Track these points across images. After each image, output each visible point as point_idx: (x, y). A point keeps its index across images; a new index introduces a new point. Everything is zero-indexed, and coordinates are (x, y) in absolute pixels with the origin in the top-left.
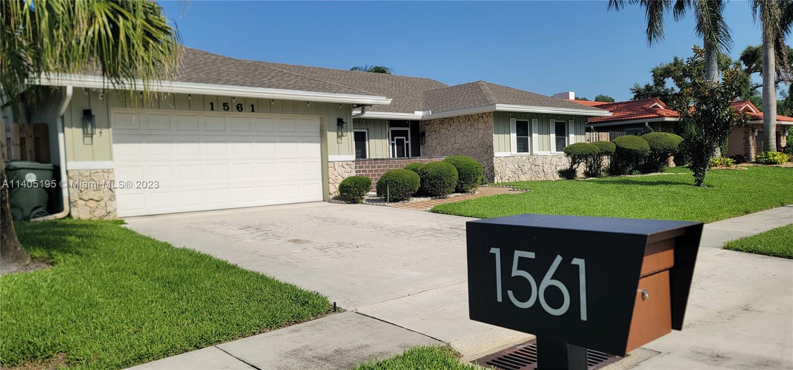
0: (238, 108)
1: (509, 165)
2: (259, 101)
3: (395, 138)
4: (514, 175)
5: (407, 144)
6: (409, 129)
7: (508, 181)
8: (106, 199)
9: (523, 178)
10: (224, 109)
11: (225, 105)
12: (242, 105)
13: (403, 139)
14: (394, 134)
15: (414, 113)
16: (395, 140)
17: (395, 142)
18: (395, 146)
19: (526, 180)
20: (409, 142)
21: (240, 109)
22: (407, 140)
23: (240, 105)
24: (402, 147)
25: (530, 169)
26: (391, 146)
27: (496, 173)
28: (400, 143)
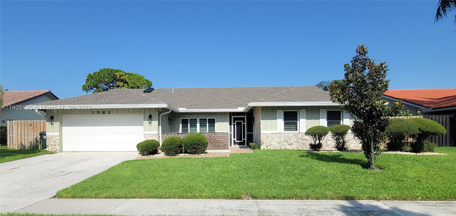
0: (103, 112)
1: (276, 138)
2: (112, 109)
3: (236, 121)
4: (279, 145)
5: (244, 125)
6: (245, 117)
7: (274, 149)
8: (56, 145)
9: (289, 148)
10: (98, 113)
11: (98, 112)
12: (105, 111)
13: (241, 122)
14: (235, 119)
15: (237, 108)
16: (236, 123)
17: (235, 123)
18: (236, 126)
19: (291, 149)
20: (245, 123)
21: (104, 113)
22: (244, 122)
23: (104, 112)
24: (240, 126)
25: (297, 142)
26: (232, 126)
27: (261, 143)
28: (239, 124)
